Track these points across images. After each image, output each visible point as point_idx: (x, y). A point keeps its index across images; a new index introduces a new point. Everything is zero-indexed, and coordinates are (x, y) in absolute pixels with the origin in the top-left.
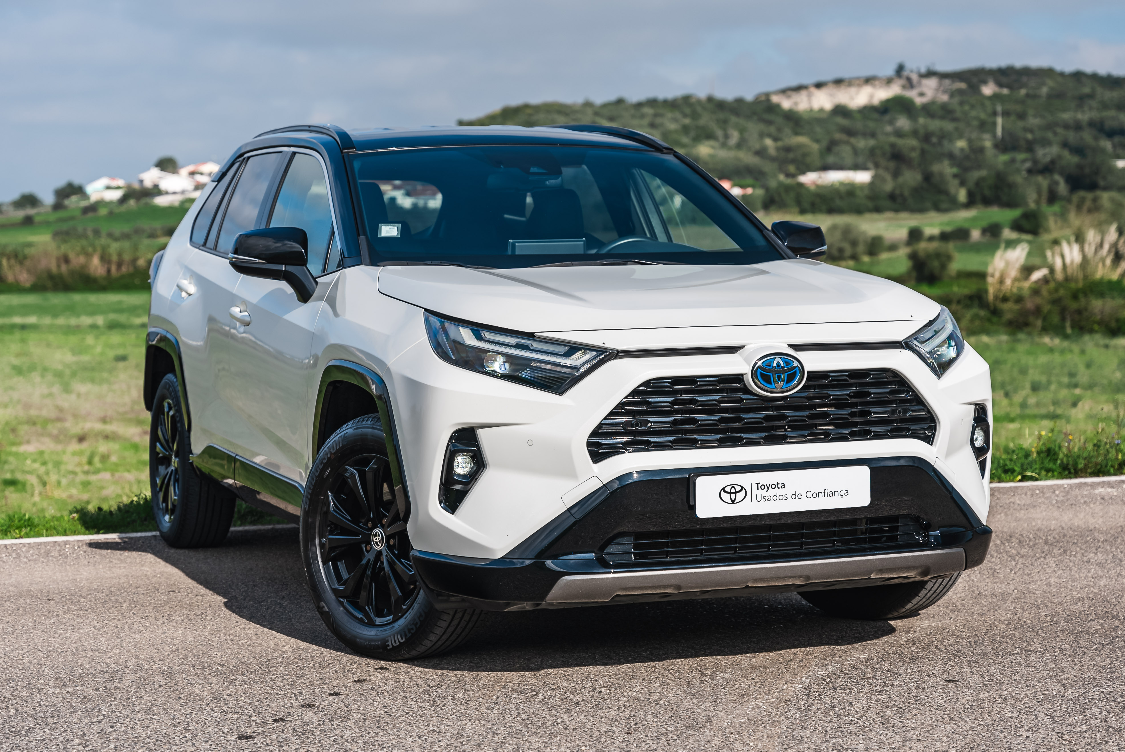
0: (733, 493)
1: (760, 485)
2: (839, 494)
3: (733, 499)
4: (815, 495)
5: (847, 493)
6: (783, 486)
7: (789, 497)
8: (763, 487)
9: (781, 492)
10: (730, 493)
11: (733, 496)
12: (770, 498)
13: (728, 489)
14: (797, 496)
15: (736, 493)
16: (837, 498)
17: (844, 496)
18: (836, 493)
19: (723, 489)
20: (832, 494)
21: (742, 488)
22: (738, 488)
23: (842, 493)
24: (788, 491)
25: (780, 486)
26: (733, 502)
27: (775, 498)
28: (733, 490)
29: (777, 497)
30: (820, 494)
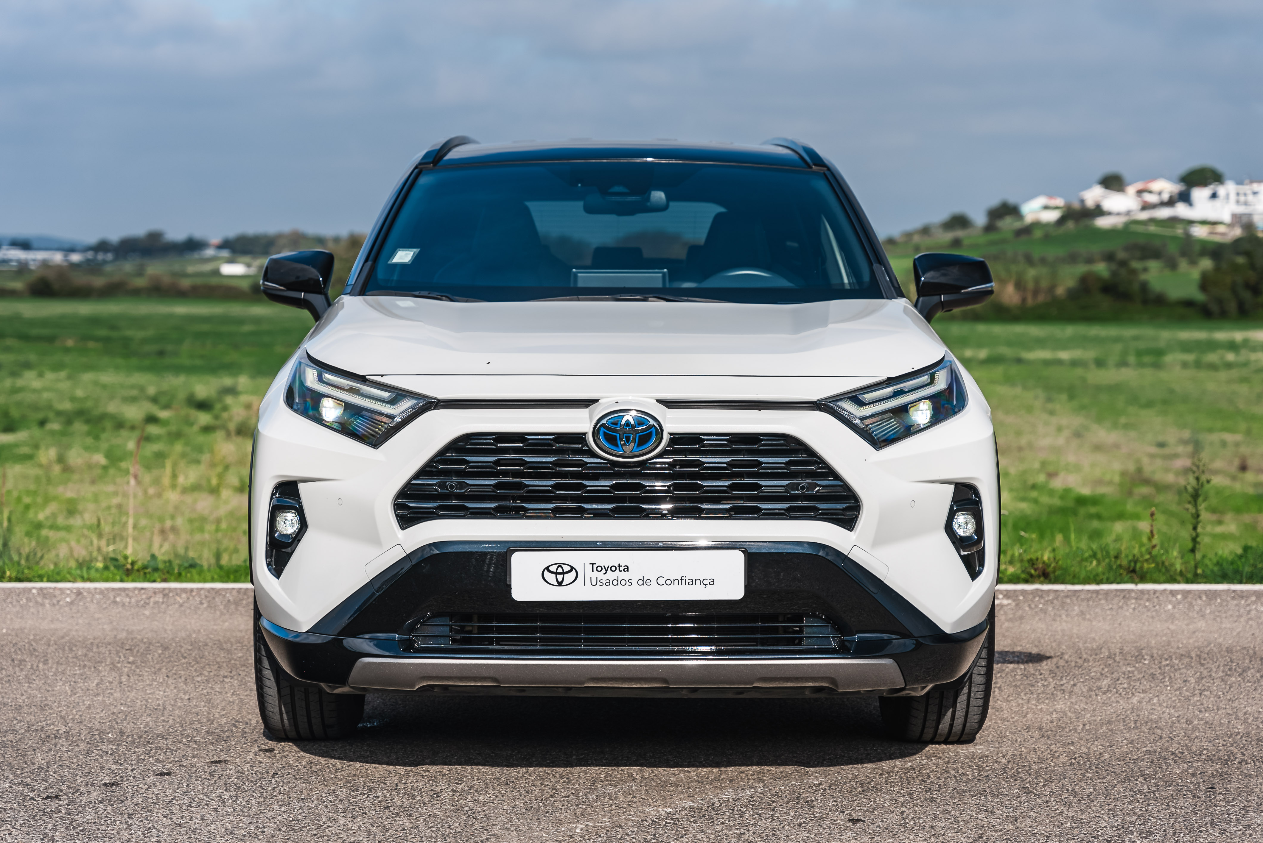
0: (560, 573)
1: (595, 566)
2: (702, 582)
3: (560, 580)
4: (669, 582)
5: (713, 582)
6: (627, 569)
7: (634, 582)
8: (599, 569)
9: (623, 575)
10: (556, 573)
11: (560, 577)
12: (609, 583)
13: (553, 569)
14: (645, 582)
15: (563, 573)
16: (699, 587)
17: (708, 586)
18: (698, 581)
19: (547, 568)
20: (692, 582)
21: (572, 568)
22: (566, 568)
23: (706, 582)
24: (633, 575)
25: (622, 569)
26: (560, 584)
27: (615, 583)
28: (560, 570)
29: (618, 582)
30: (676, 582)
